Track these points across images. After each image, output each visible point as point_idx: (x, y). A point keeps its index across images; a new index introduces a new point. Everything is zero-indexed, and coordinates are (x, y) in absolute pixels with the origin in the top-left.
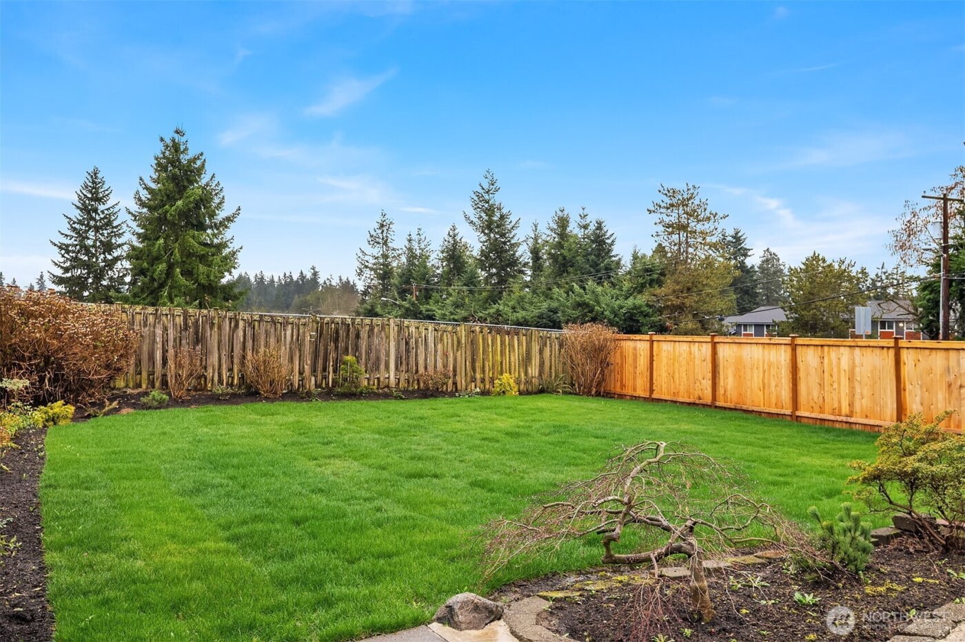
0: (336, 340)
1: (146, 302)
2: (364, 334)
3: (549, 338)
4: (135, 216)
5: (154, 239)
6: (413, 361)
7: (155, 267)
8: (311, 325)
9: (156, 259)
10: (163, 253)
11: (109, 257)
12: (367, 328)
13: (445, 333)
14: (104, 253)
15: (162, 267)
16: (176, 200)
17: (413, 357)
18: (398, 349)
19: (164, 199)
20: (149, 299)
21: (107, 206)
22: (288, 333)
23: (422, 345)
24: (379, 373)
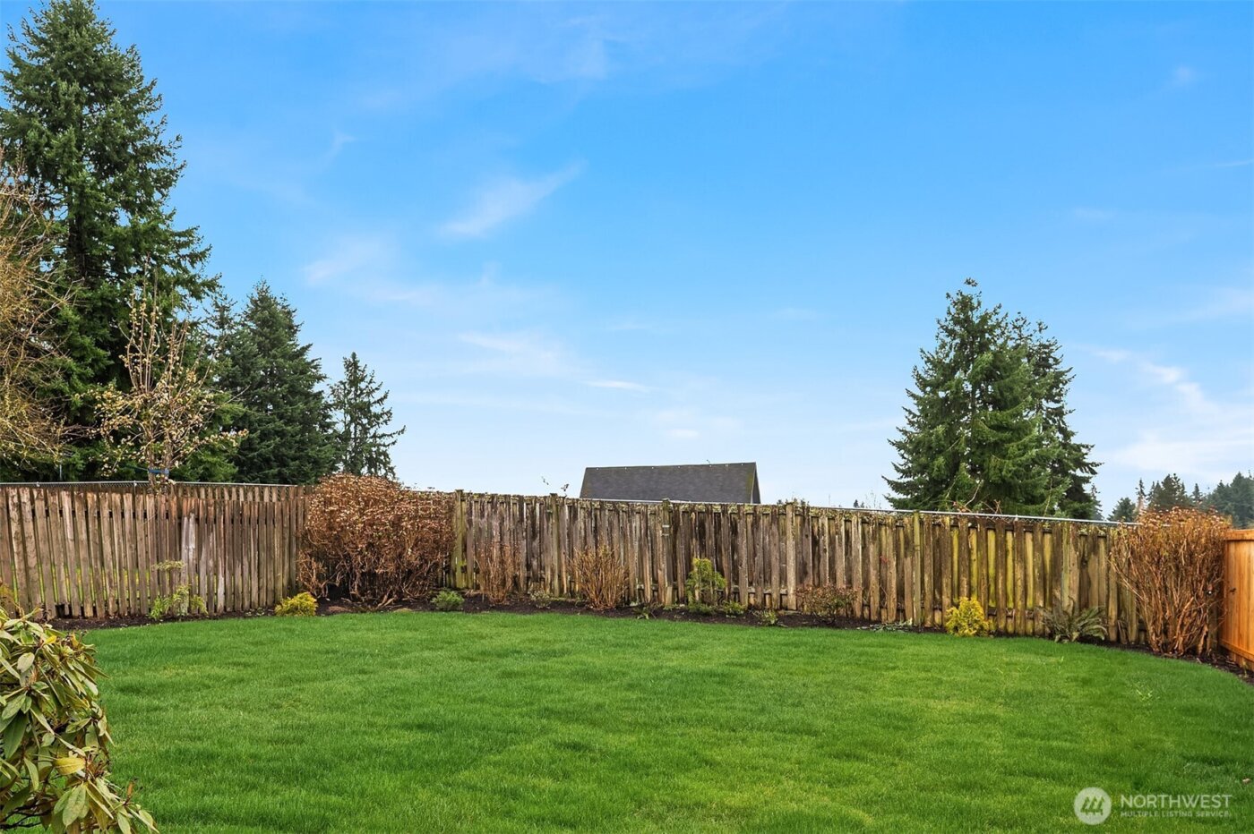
0: (702, 535)
2: (744, 527)
3: (1105, 537)
6: (825, 570)
8: (662, 515)
12: (750, 519)
13: (883, 528)
17: (825, 566)
18: (798, 552)
22: (634, 525)
23: (840, 545)
24: (771, 587)
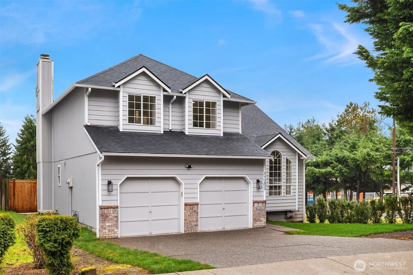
1: (20, 178)
4: (16, 147)
5: (23, 155)
7: (23, 166)
9: (23, 163)
10: (26, 160)
11: (5, 158)
14: (3, 156)
15: (26, 166)
16: (31, 141)
19: (27, 141)
20: (21, 177)
21: (4, 137)
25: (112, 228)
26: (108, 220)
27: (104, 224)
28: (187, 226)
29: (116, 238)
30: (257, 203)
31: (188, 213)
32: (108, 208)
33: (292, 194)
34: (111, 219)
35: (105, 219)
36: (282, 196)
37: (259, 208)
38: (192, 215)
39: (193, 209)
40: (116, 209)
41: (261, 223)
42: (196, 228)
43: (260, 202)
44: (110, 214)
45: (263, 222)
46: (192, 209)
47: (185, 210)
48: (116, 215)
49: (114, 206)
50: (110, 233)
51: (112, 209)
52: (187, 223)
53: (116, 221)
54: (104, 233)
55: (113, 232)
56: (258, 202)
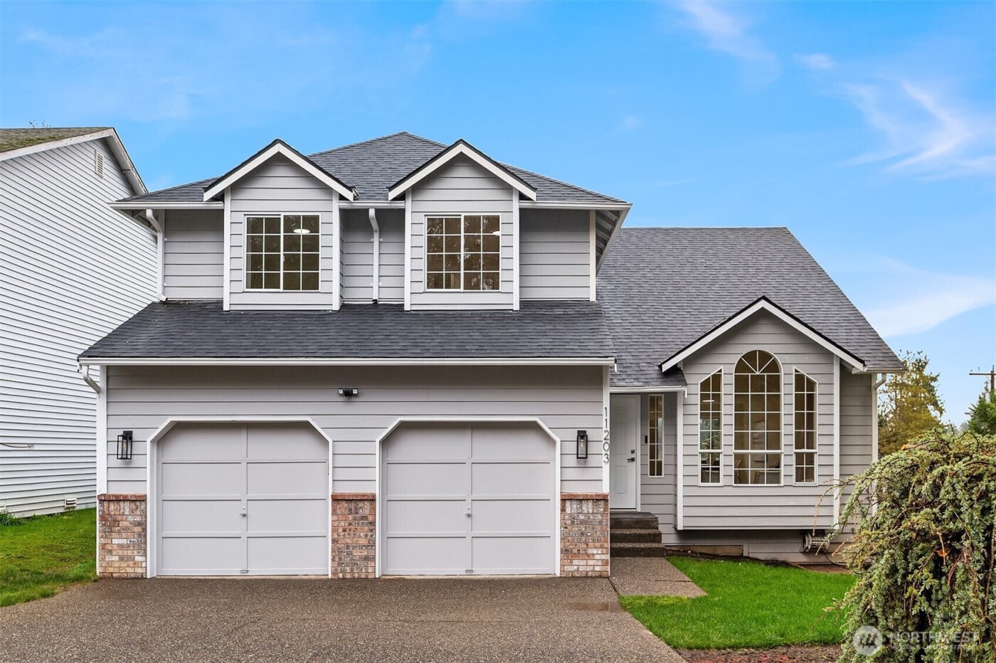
25: (129, 553)
26: (119, 532)
27: (109, 541)
28: (340, 559)
29: (138, 578)
30: (574, 502)
31: (342, 524)
32: (118, 499)
33: (817, 480)
34: (126, 529)
35: (110, 527)
36: (782, 484)
37: (582, 517)
38: (353, 528)
39: (357, 513)
40: (138, 503)
41: (591, 562)
42: (366, 567)
43: (588, 500)
44: (124, 517)
45: (598, 559)
46: (353, 511)
47: (334, 512)
48: (138, 519)
49: (131, 496)
50: (124, 564)
51: (127, 504)
52: (340, 552)
53: (139, 535)
54: (108, 562)
55: (131, 564)
56: (581, 500)
